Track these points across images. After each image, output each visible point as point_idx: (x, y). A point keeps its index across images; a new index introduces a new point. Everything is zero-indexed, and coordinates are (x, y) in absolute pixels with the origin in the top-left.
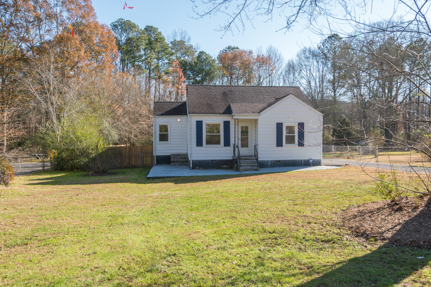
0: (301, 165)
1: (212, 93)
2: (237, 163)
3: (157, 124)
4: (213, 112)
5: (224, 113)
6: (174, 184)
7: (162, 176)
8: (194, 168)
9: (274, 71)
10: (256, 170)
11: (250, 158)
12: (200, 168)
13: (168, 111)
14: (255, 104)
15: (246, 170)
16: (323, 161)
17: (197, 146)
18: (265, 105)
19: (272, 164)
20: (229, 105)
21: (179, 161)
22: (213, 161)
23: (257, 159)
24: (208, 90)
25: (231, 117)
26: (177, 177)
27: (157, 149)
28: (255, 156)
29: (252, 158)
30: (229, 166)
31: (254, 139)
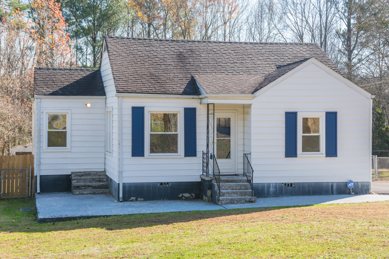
0: (333, 194)
1: (155, 54)
2: (211, 187)
3: (44, 113)
4: (163, 90)
5: (185, 93)
6: (107, 231)
7: (69, 216)
8: (126, 199)
9: (234, 15)
10: (251, 202)
11: (235, 178)
12: (139, 199)
13: (65, 88)
14: (241, 76)
15: (232, 202)
16: (374, 186)
17: (133, 155)
18: (259, 78)
19: (276, 190)
20: (192, 77)
21: (89, 186)
22: (164, 186)
23: (249, 181)
24: (147, 48)
25: (199, 101)
26: (102, 217)
27: (43, 161)
28: (244, 174)
29: (240, 178)
30: (193, 194)
31: (241, 142)
